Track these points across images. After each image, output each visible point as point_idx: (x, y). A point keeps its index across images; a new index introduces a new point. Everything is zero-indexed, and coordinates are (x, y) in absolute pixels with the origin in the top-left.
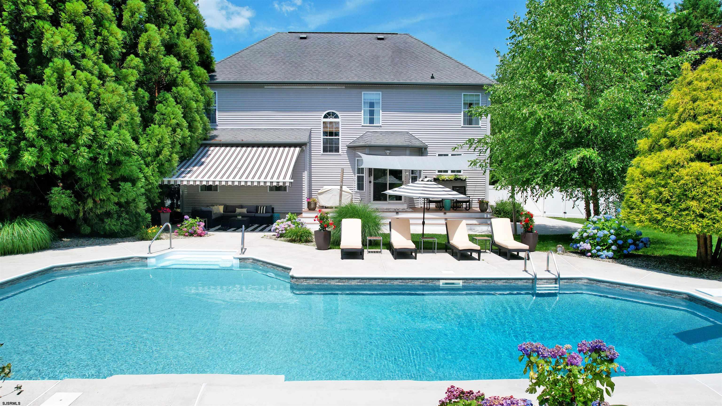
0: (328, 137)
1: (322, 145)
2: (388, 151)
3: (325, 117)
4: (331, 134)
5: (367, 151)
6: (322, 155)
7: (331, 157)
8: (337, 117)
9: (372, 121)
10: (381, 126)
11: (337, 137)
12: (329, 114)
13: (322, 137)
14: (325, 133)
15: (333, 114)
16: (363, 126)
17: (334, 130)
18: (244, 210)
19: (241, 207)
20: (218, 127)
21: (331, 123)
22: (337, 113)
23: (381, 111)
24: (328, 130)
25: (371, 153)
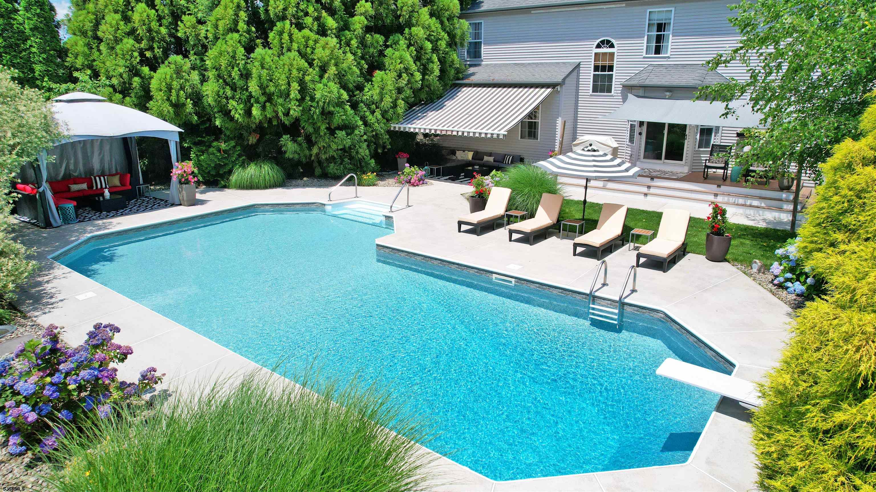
0: (600, 73)
1: (591, 83)
2: (668, 94)
3: (598, 46)
4: (604, 68)
5: (641, 92)
6: (591, 95)
7: (602, 98)
8: (612, 46)
9: (658, 51)
10: (669, 58)
11: (611, 73)
12: (603, 42)
13: (592, 73)
14: (596, 68)
15: (608, 42)
16: (644, 58)
17: (607, 63)
18: (491, 159)
19: (490, 155)
20: (483, 63)
21: (605, 54)
22: (613, 41)
23: (671, 36)
24: (600, 63)
25: (646, 95)
